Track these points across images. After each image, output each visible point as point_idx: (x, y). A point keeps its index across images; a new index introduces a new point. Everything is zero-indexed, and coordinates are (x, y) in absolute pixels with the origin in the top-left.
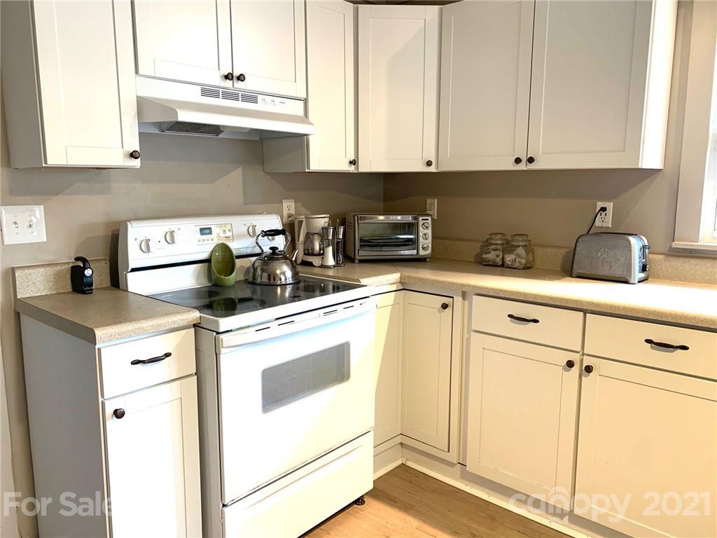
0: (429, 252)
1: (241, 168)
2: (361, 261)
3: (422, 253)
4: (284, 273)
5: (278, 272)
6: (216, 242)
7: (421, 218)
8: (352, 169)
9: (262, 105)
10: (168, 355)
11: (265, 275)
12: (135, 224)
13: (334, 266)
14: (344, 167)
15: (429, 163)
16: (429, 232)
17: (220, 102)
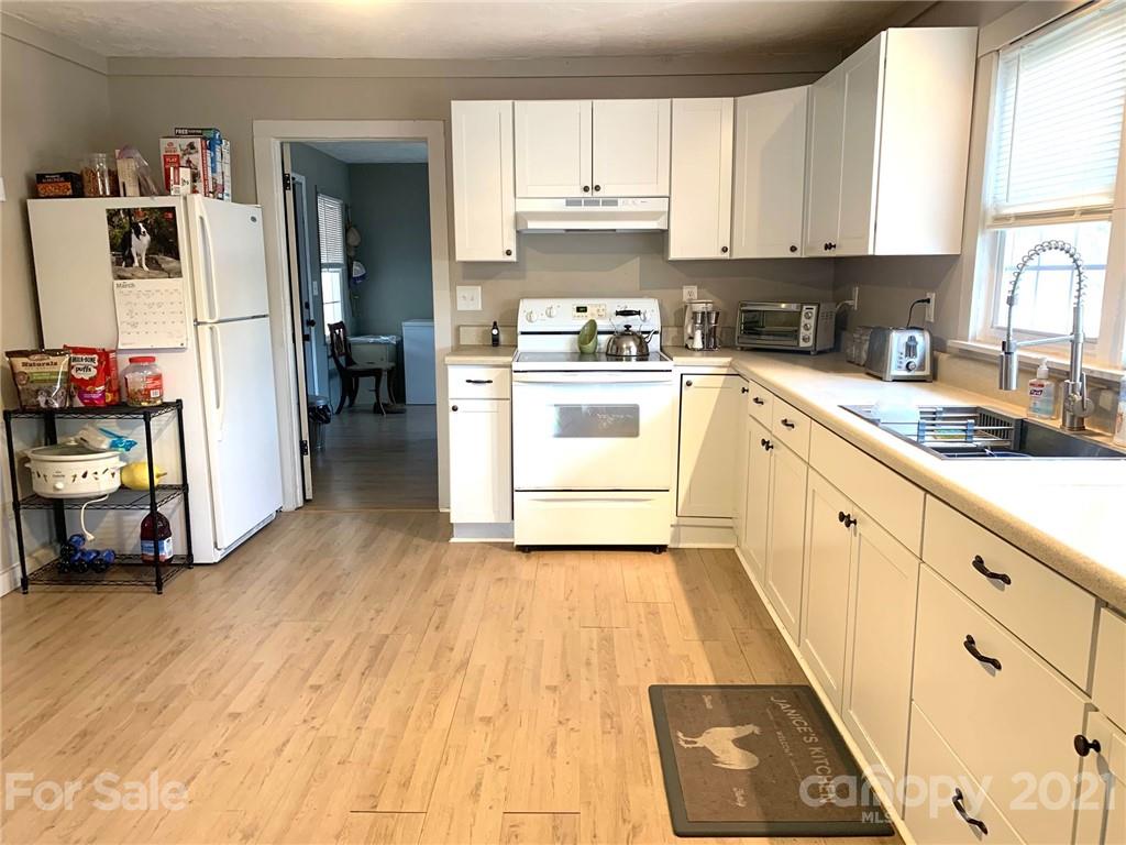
0: (810, 344)
1: (638, 259)
2: (742, 349)
3: (802, 344)
4: (629, 348)
5: (624, 346)
6: (590, 318)
7: (805, 307)
8: (726, 256)
9: (621, 207)
10: (489, 382)
11: (615, 347)
12: (525, 301)
13: (701, 350)
14: (716, 254)
15: (793, 249)
16: (812, 322)
17: (583, 209)
